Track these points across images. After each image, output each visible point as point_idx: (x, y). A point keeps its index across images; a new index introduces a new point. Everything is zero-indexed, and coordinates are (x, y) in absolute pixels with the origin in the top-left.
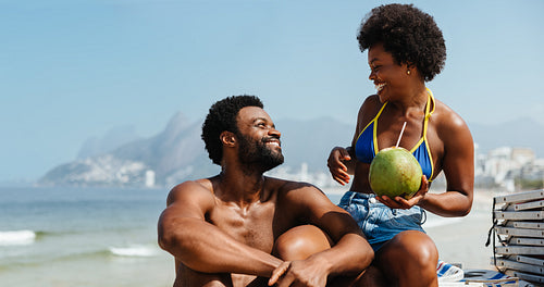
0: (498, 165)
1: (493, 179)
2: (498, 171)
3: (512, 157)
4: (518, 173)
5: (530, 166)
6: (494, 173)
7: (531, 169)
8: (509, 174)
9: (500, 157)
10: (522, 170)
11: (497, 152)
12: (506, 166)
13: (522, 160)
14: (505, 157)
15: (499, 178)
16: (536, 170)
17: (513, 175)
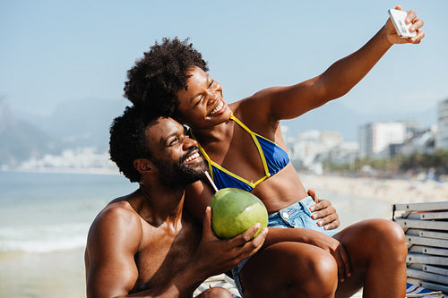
0: (306, 149)
1: (301, 162)
2: (307, 155)
3: (320, 140)
4: (325, 156)
5: (337, 150)
6: (302, 156)
7: (338, 152)
8: (317, 157)
9: (309, 140)
10: (330, 154)
11: (306, 135)
12: (316, 149)
13: (330, 143)
14: (313, 140)
15: (308, 161)
16: (343, 154)
17: (321, 158)
